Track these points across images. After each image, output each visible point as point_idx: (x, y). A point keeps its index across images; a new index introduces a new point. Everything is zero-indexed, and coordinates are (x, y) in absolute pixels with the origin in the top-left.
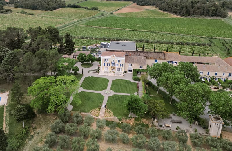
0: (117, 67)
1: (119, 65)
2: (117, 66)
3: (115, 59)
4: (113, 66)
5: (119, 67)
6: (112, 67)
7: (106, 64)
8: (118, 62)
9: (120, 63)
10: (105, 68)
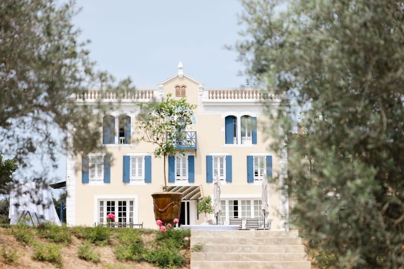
1: (240, 169)
4: (181, 181)
8: (229, 140)
9: (242, 148)
10: (105, 206)
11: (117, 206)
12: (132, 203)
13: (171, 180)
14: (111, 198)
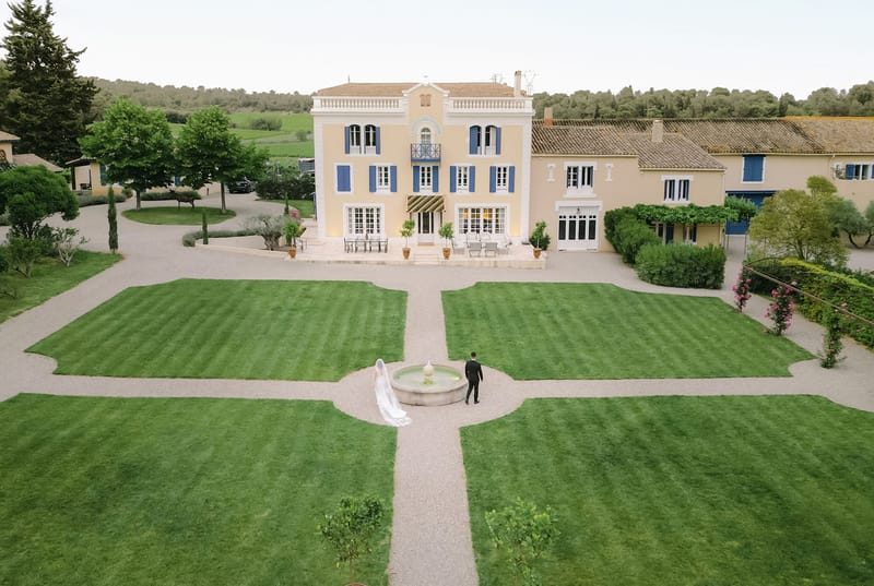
0: (458, 202)
1: (483, 179)
2: (462, 190)
3: (447, 122)
4: (426, 191)
5: (482, 199)
6: (413, 201)
7: (358, 178)
8: (473, 151)
9: (486, 158)
10: (354, 213)
11: (364, 213)
12: (378, 210)
13: (416, 189)
14: (359, 206)
